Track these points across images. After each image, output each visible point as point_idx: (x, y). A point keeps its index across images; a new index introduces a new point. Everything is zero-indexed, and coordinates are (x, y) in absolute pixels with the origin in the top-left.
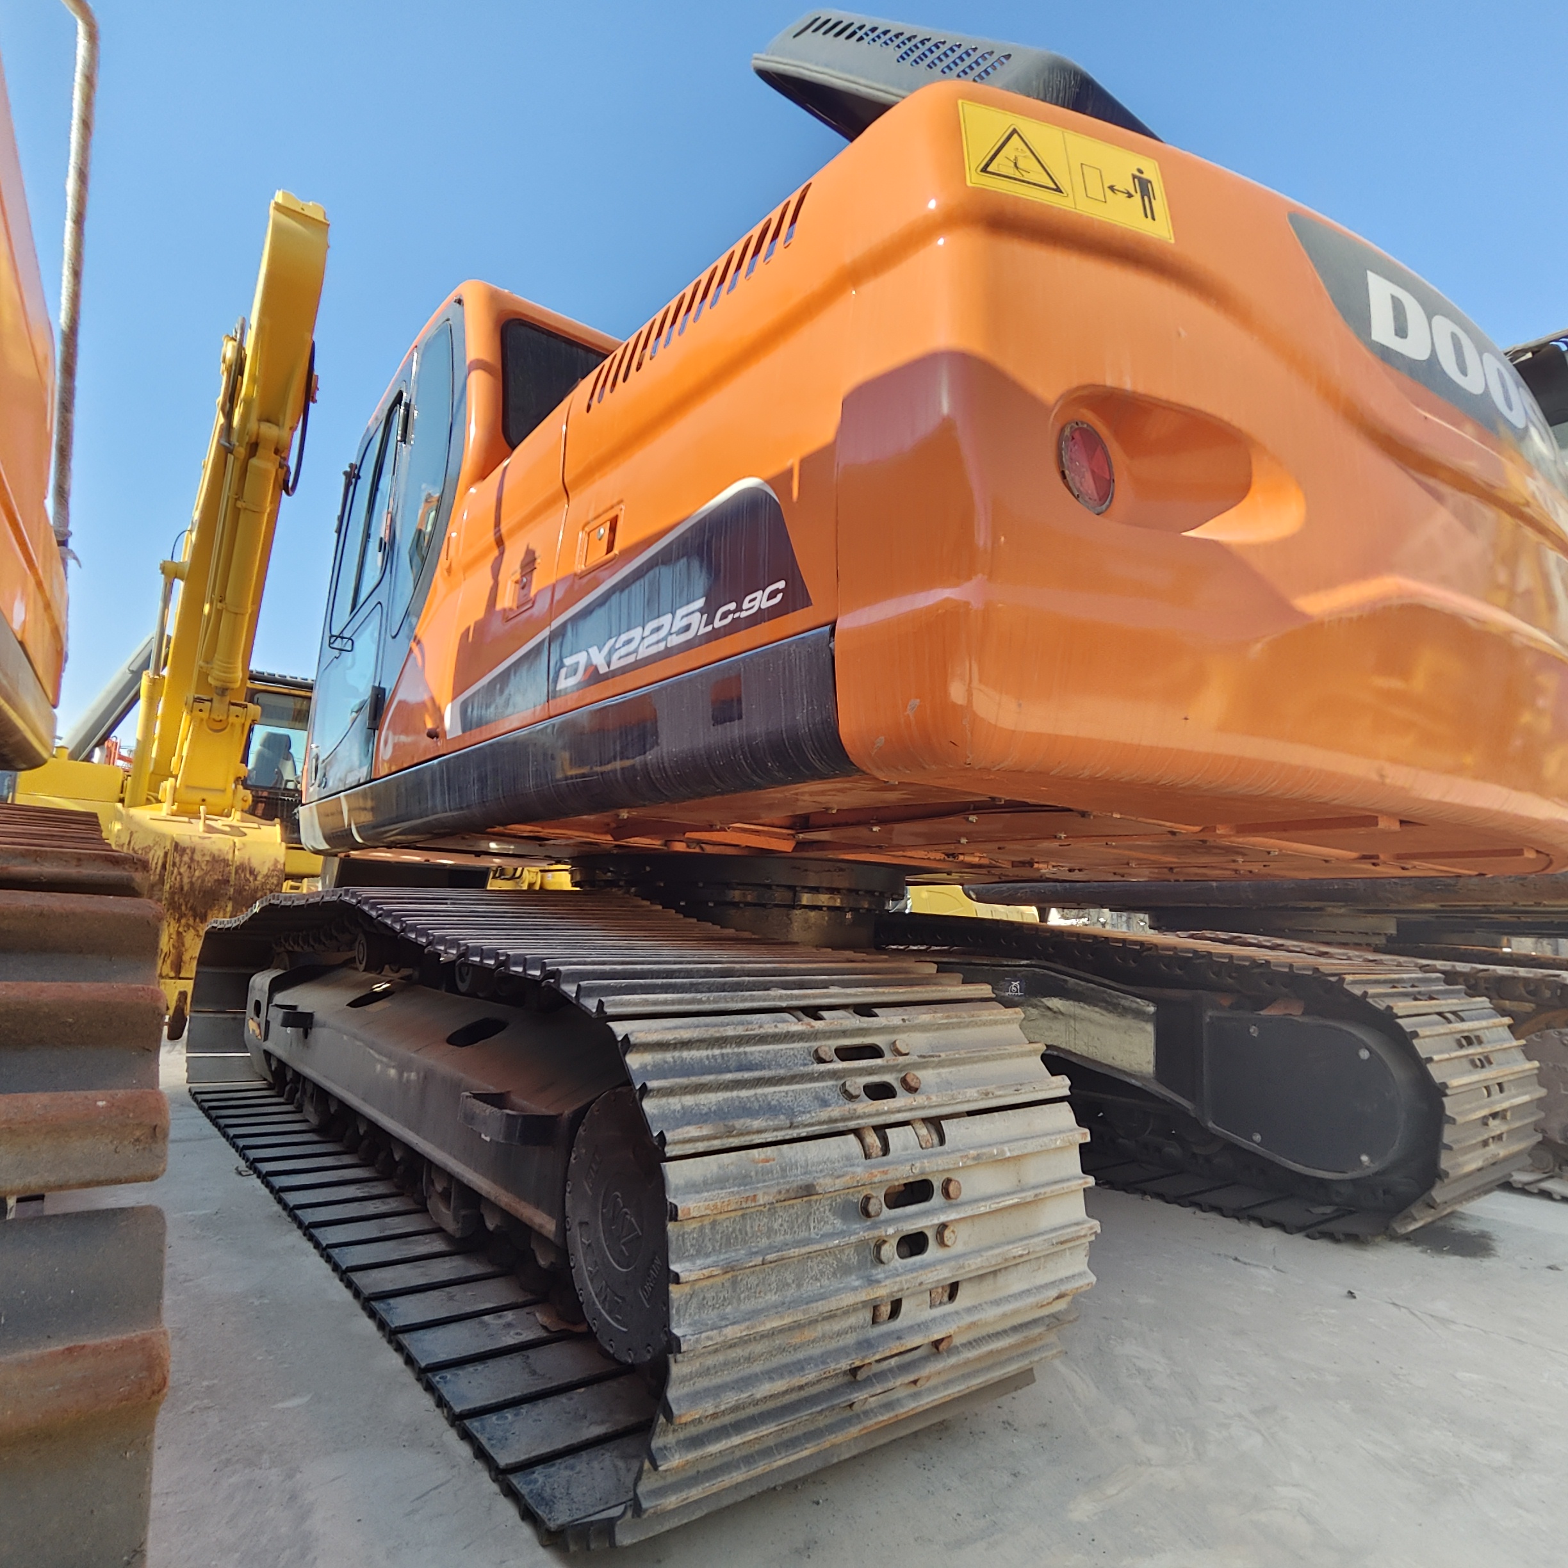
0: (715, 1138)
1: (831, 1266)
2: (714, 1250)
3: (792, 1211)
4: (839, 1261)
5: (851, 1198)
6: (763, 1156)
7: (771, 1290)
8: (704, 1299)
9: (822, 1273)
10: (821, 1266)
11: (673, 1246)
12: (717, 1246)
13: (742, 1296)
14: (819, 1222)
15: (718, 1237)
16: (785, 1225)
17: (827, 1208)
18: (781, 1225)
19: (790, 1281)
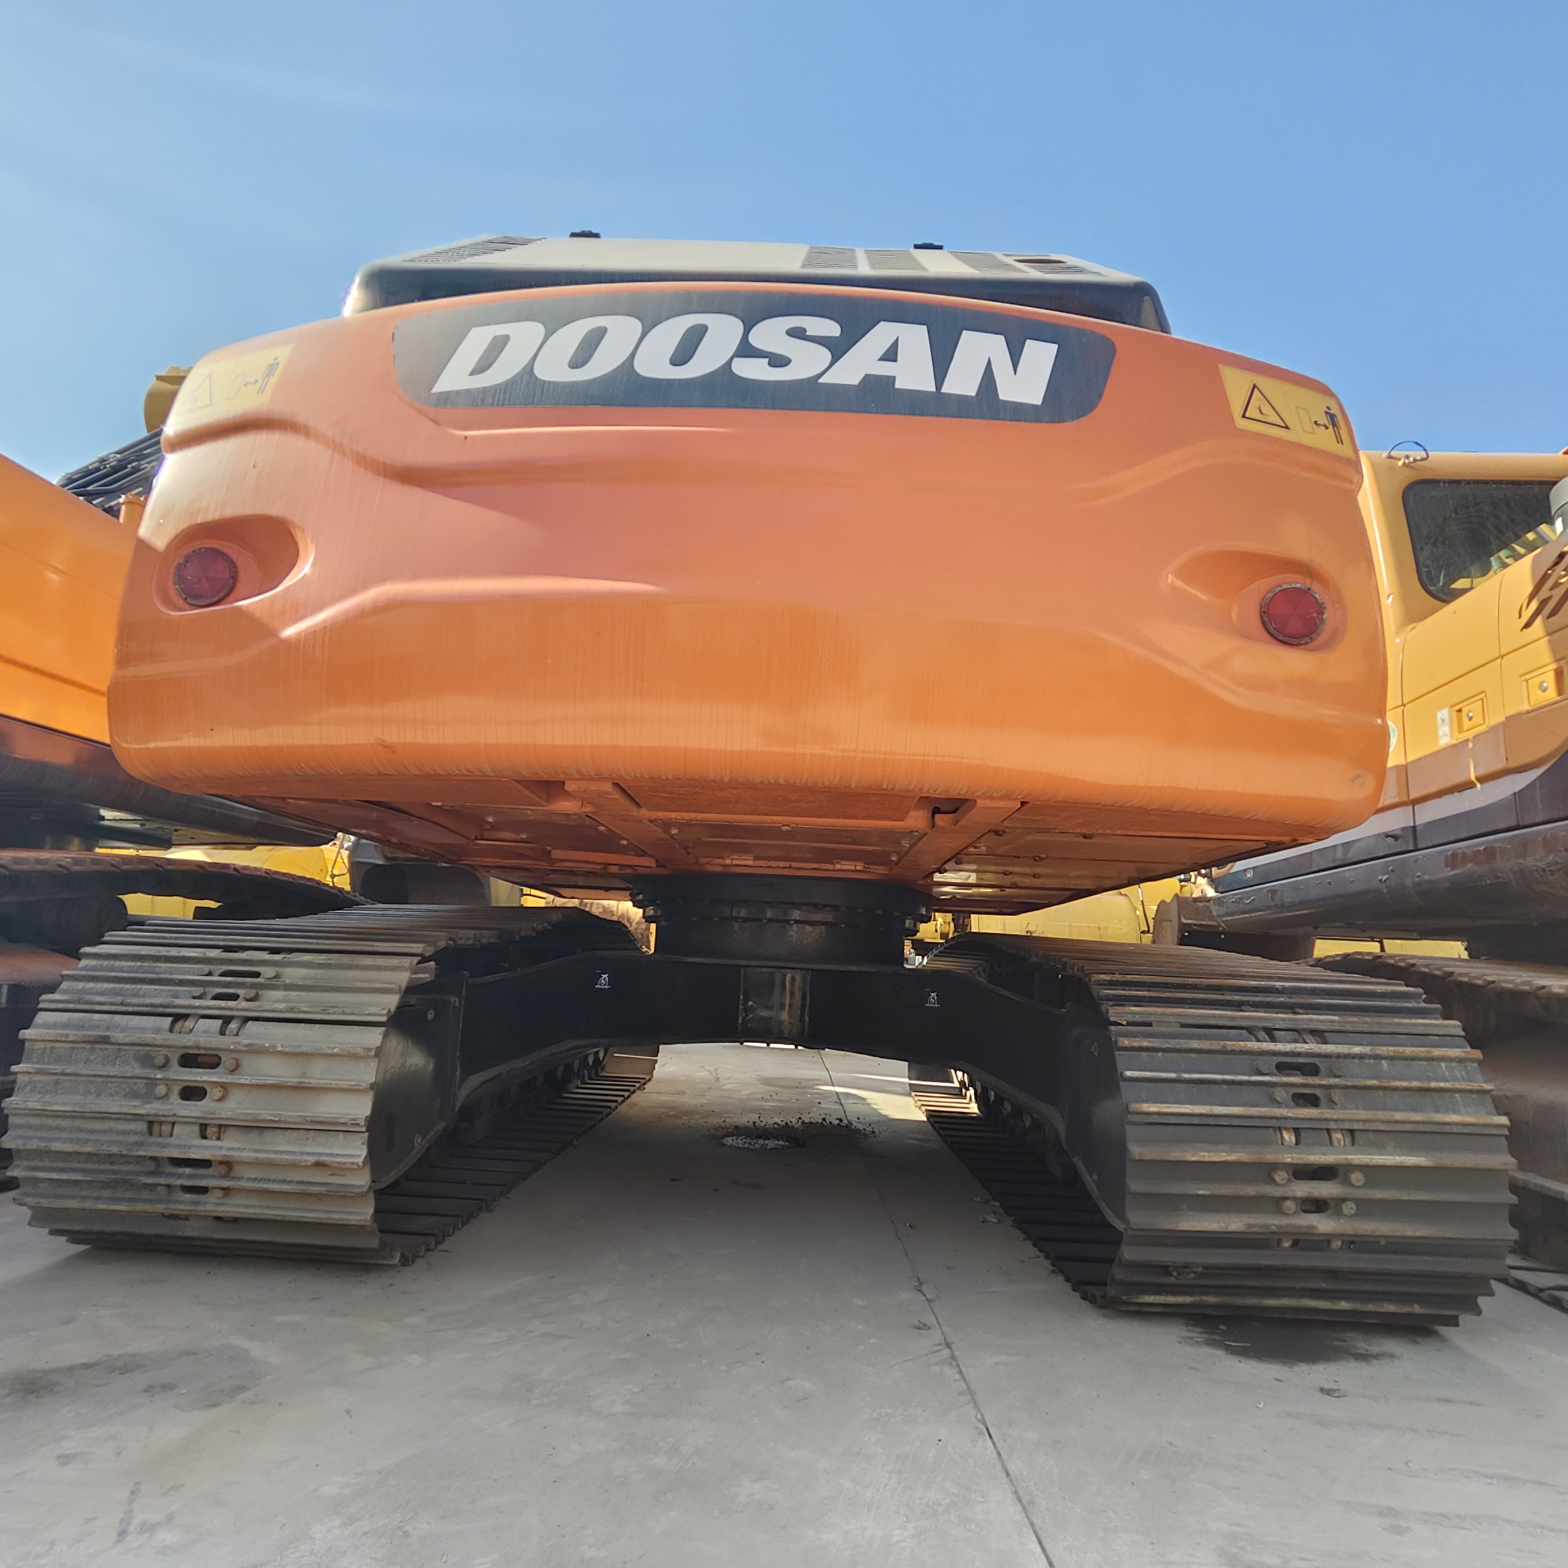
0: (71, 1003)
1: (125, 1090)
2: (49, 1062)
3: (105, 1052)
4: (131, 1089)
5: (151, 1053)
6: (99, 1018)
7: (78, 1093)
8: (35, 1086)
9: (117, 1093)
10: (117, 1089)
11: (25, 1055)
12: (51, 1060)
13: (59, 1092)
14: (123, 1062)
15: (53, 1056)
16: (99, 1059)
17: (132, 1056)
18: (96, 1058)
19: (92, 1091)
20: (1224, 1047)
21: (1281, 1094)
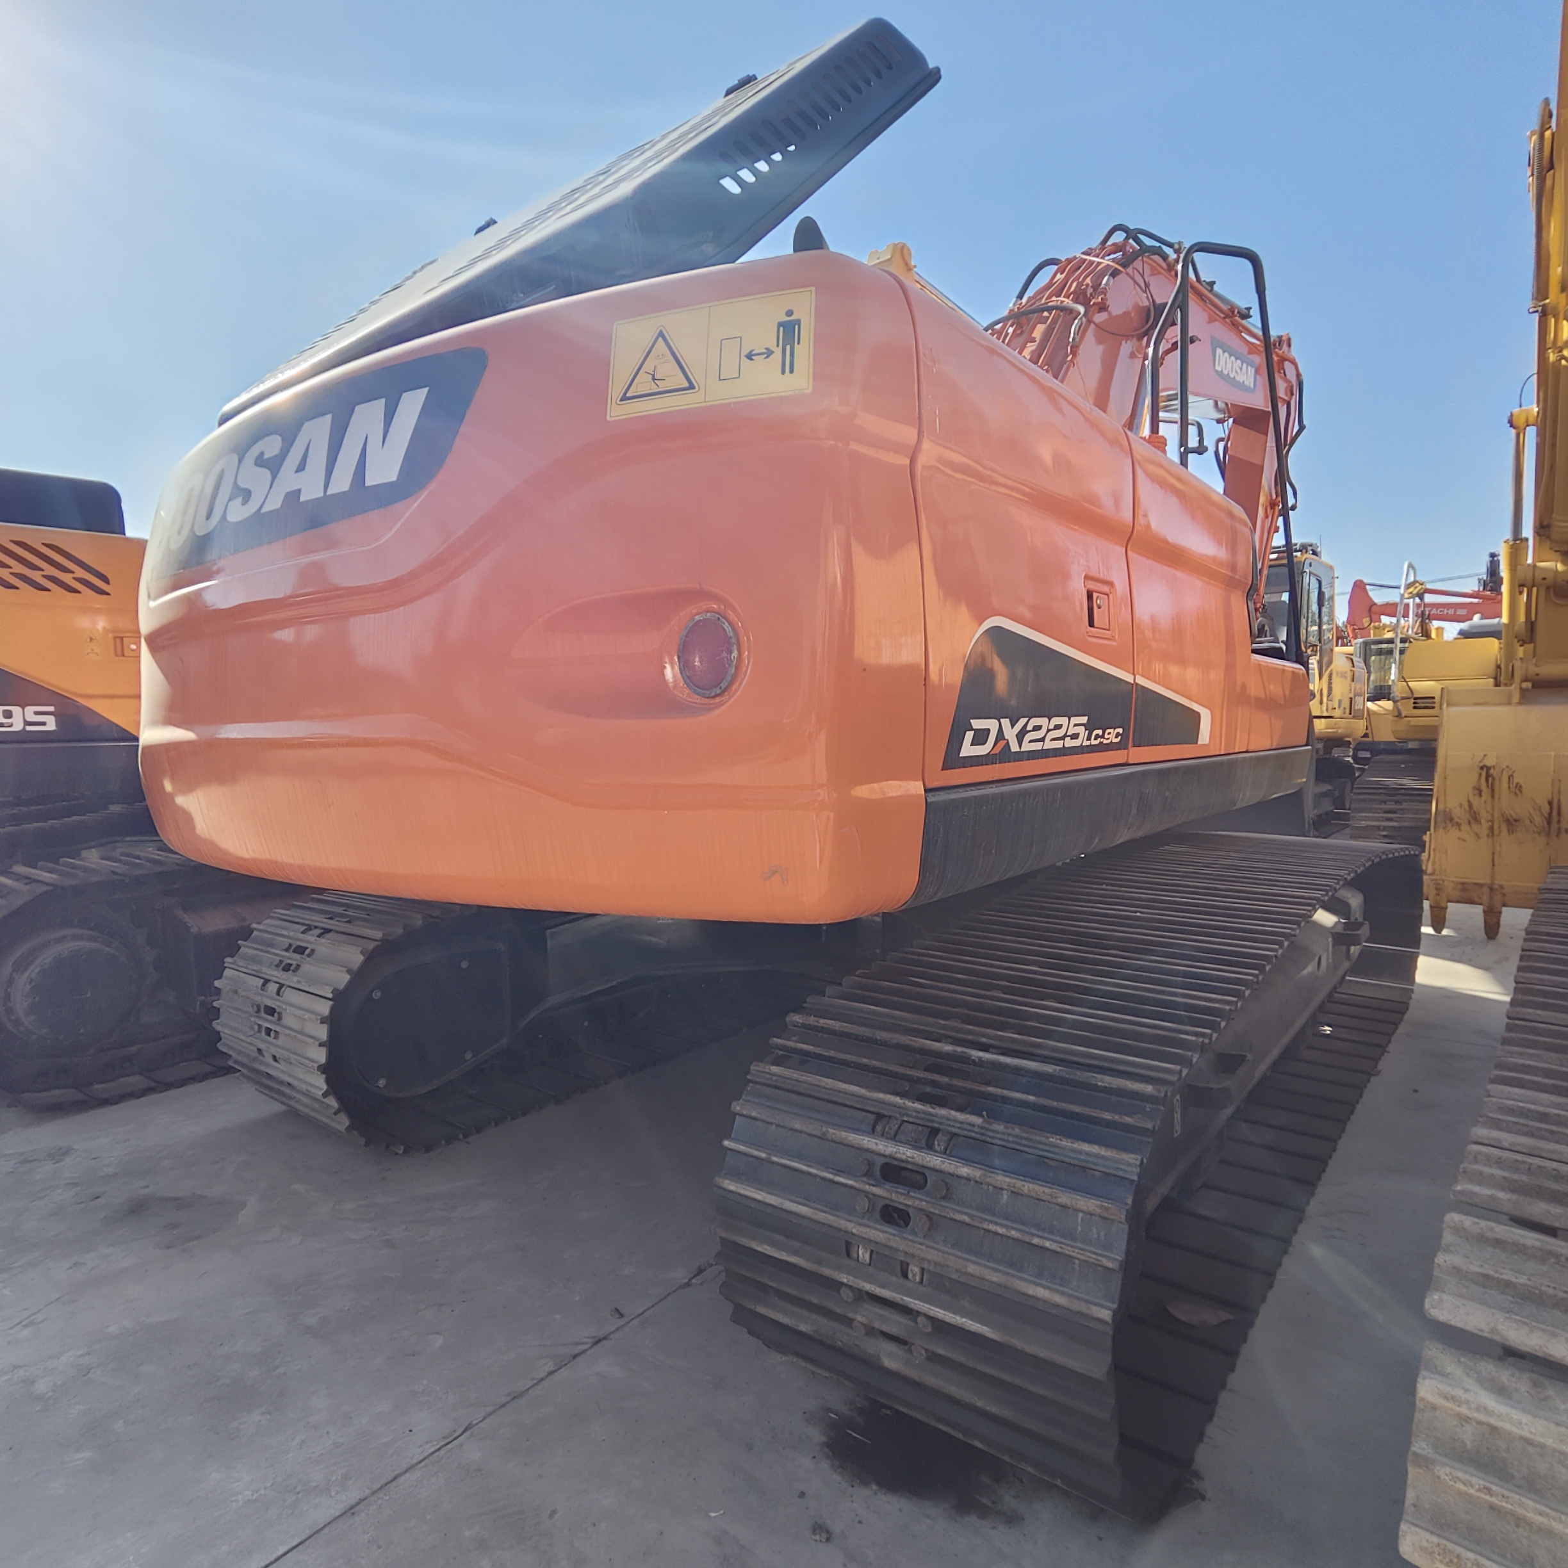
20: (824, 1134)
21: (862, 1204)
